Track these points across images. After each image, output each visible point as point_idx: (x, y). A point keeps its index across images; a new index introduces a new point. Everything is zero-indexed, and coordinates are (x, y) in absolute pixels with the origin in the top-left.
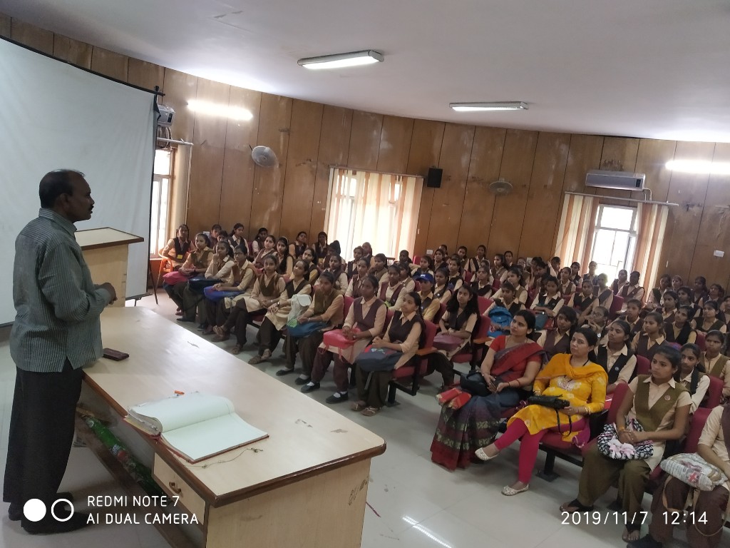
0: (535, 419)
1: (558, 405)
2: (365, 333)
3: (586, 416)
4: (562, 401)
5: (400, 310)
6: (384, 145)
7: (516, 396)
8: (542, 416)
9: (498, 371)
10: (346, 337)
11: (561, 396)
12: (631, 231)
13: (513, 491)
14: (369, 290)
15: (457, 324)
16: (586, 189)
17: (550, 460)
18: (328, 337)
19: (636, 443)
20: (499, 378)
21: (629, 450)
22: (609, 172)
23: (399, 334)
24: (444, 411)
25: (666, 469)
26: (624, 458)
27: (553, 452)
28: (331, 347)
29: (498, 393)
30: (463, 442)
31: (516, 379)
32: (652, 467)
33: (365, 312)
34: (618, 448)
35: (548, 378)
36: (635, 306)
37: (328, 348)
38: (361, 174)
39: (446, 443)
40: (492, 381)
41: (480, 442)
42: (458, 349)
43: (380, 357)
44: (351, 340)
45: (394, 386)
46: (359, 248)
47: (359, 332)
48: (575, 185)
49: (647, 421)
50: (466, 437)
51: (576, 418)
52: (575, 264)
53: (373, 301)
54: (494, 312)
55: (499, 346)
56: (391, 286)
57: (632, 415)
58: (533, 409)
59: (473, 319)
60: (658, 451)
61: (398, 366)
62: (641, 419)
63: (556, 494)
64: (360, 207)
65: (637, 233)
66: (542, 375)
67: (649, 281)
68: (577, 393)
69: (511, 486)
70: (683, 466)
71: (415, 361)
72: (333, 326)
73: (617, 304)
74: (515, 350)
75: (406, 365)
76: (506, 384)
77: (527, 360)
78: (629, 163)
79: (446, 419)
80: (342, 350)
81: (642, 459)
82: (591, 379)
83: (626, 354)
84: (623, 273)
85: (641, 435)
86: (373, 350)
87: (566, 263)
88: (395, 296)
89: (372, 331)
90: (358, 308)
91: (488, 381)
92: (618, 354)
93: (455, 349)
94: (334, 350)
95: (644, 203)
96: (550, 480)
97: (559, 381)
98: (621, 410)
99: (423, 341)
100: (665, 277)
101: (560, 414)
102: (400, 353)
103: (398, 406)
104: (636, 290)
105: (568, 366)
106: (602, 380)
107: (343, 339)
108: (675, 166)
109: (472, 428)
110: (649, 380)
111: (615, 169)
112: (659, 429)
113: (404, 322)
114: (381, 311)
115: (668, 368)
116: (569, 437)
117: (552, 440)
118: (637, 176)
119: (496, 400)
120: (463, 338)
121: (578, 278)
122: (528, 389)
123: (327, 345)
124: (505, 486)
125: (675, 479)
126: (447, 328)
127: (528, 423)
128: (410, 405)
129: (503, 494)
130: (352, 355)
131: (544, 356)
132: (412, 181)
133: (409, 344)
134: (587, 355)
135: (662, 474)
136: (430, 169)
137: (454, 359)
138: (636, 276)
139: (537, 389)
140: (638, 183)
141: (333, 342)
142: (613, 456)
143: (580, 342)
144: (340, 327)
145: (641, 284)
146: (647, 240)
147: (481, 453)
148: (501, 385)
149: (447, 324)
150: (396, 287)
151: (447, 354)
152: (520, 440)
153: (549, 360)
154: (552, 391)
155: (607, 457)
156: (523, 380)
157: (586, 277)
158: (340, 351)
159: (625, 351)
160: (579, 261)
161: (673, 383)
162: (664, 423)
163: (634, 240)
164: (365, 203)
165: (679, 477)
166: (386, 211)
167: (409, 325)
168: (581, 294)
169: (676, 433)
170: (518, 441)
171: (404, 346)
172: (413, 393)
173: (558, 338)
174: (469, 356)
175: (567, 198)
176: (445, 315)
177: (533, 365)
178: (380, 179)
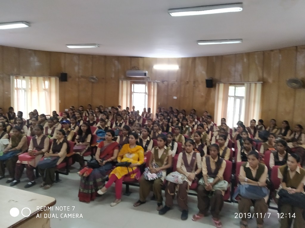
0: (119, 172)
1: (127, 165)
2: (40, 152)
3: (138, 167)
4: (128, 163)
5: (56, 138)
6: (37, 64)
7: (111, 165)
8: (122, 171)
9: (102, 157)
10: (30, 155)
11: (128, 161)
12: (145, 93)
13: (115, 204)
14: (40, 132)
15: (83, 140)
16: (127, 78)
17: (127, 187)
18: (21, 157)
19: (157, 173)
20: (103, 159)
21: (155, 176)
22: (135, 71)
23: (57, 149)
24: (82, 179)
25: (168, 180)
26: (153, 179)
27: (128, 184)
28: (23, 161)
29: (104, 165)
30: (92, 189)
31: (110, 158)
32: (163, 180)
33: (39, 142)
34: (150, 176)
35: (122, 155)
36: (150, 121)
37: (22, 162)
38: (27, 78)
39: (84, 192)
40: (100, 161)
41: (99, 187)
42: (85, 150)
43: (49, 162)
44: (33, 156)
45: (58, 173)
46: (32, 112)
47: (37, 152)
48: (123, 77)
49: (159, 163)
50: (93, 187)
51: (134, 168)
52: (127, 108)
53: (42, 136)
54: (98, 132)
55: (101, 146)
56: (50, 128)
57: (154, 162)
58: (118, 168)
59: (90, 136)
60: (164, 173)
61: (58, 163)
62: (157, 163)
63: (131, 200)
64: (29, 93)
65: (148, 93)
66: (120, 154)
67: (154, 111)
68: (134, 159)
69: (114, 202)
70: (172, 177)
71: (66, 160)
72: (23, 151)
73: (144, 121)
74: (108, 146)
75: (62, 163)
76: (106, 161)
77: (113, 149)
78: (141, 67)
79: (83, 181)
80: (30, 162)
81: (159, 178)
82: (138, 152)
83: (149, 140)
84: (145, 109)
85: (158, 169)
86: (45, 159)
87: (124, 108)
88: (53, 132)
89: (43, 150)
90: (35, 141)
91: (99, 162)
92: (146, 140)
93: (83, 151)
94: (25, 162)
95: (148, 82)
96: (128, 195)
97: (127, 155)
98: (150, 161)
99: (68, 150)
100: (159, 108)
101: (128, 168)
102: (58, 157)
103: (61, 181)
104: (150, 115)
105: (129, 148)
106: (142, 151)
107: (30, 157)
108: (157, 67)
109: (95, 183)
110: (158, 148)
111: (136, 70)
112: (163, 165)
113: (58, 143)
114: (47, 140)
115: (163, 142)
116: (133, 176)
117: (127, 179)
118: (144, 72)
119: (103, 169)
120: (86, 145)
121: (129, 113)
122: (115, 161)
123: (21, 161)
124: (111, 202)
125: (171, 182)
126: (79, 142)
127: (117, 175)
128: (66, 179)
129: (111, 206)
130: (35, 163)
131: (120, 146)
132: (53, 79)
133: (62, 153)
134: (135, 143)
135: (167, 182)
136: (61, 74)
137: (84, 155)
138: (149, 109)
139: (119, 160)
140: (145, 74)
141: (24, 159)
142: (149, 179)
143: (132, 138)
144: (27, 151)
145: (151, 112)
146: (151, 96)
147: (100, 192)
148: (104, 162)
149: (79, 141)
150: (52, 128)
151: (80, 154)
152: (115, 182)
153: (122, 147)
154: (124, 160)
155: (148, 181)
156: (113, 158)
157: (132, 112)
158: (28, 163)
159: (148, 139)
160: (128, 106)
161: (165, 147)
162: (165, 163)
163: (147, 96)
164: (31, 91)
165: (172, 181)
166: (43, 94)
167: (61, 144)
168: (131, 119)
169: (169, 165)
170: (114, 183)
171: (60, 154)
172: (67, 174)
173: (124, 138)
174: (90, 153)
175: (120, 82)
176: (77, 137)
177: (116, 151)
178: (37, 80)
